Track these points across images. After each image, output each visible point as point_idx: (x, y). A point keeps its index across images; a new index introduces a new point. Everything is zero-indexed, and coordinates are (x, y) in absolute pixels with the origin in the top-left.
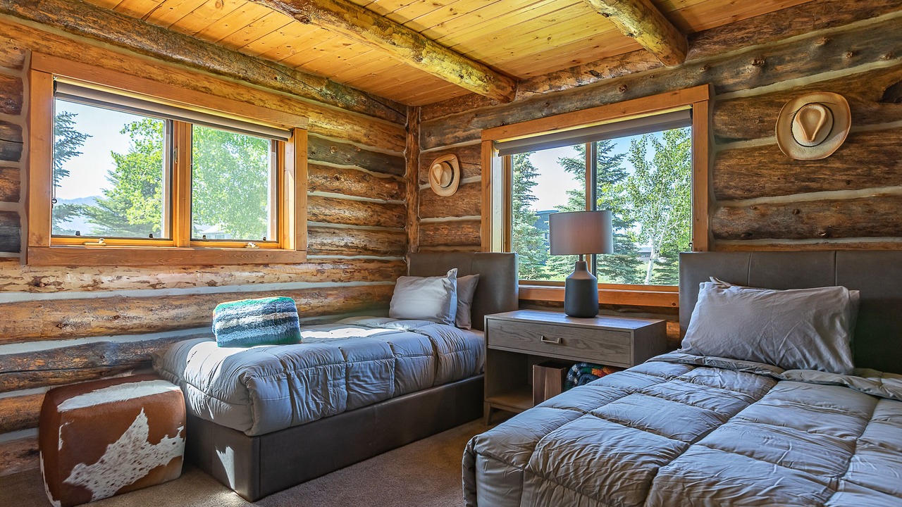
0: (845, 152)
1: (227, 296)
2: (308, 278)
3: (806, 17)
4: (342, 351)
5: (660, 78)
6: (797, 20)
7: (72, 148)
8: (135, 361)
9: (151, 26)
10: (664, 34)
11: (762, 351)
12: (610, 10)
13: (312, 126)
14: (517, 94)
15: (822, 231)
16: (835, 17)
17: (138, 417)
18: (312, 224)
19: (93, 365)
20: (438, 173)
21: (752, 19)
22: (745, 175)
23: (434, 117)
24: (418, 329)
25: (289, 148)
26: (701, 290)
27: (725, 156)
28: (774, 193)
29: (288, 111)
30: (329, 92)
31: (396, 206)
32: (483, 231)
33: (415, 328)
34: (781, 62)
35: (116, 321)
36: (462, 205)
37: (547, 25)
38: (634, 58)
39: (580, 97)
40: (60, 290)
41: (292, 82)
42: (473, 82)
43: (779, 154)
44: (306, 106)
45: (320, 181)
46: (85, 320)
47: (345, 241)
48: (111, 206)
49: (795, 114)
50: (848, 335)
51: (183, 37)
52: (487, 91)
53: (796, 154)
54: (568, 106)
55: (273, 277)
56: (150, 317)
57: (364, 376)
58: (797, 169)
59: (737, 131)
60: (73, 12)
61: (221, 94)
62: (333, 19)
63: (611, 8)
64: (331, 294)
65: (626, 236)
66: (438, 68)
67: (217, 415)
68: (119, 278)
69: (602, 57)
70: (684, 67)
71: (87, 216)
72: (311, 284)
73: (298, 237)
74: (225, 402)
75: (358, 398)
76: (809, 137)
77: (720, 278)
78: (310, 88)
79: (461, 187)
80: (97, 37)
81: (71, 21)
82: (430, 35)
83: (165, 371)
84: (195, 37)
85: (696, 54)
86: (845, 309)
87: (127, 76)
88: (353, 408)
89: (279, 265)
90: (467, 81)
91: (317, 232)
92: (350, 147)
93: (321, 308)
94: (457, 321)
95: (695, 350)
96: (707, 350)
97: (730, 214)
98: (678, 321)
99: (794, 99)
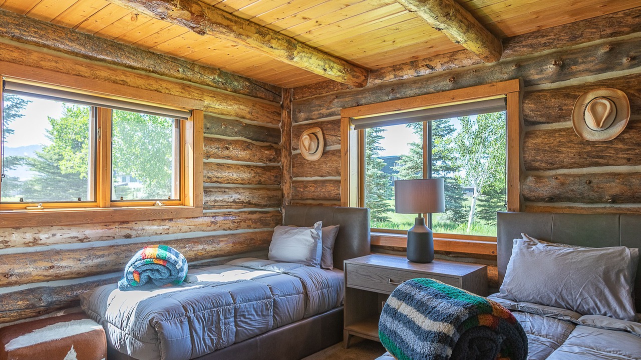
0: (626, 136)
1: (140, 246)
2: (204, 228)
3: (594, 28)
4: (231, 295)
5: (481, 72)
6: (587, 30)
7: (17, 111)
8: (66, 301)
9: (80, 34)
10: (484, 41)
11: (563, 299)
12: (442, 26)
13: (207, 107)
14: (369, 81)
15: (609, 198)
16: (617, 29)
17: (69, 352)
18: (207, 185)
19: (33, 306)
20: (306, 143)
21: (553, 28)
22: (548, 151)
23: (303, 97)
24: (291, 271)
25: (189, 125)
26: (515, 246)
27: (531, 135)
28: (571, 166)
29: (188, 96)
30: (220, 80)
31: (274, 167)
32: (342, 190)
33: (289, 271)
34: (576, 63)
35: (52, 270)
36: (325, 168)
37: (392, 32)
38: (460, 56)
39: (418, 86)
40: (7, 247)
41: (192, 73)
42: (334, 73)
43: (574, 135)
44: (202, 91)
45: (213, 150)
46: (27, 270)
47: (233, 198)
48: (48, 157)
49: (587, 105)
50: (630, 288)
51: (105, 41)
52: (345, 80)
53: (588, 136)
54: (409, 92)
55: (176, 228)
56: (79, 265)
57: (249, 315)
58: (589, 148)
59: (542, 116)
60: (19, 25)
61: (136, 86)
62: (224, 30)
63: (442, 25)
64: (222, 241)
65: (454, 179)
66: (306, 64)
67: (133, 351)
68: (54, 235)
69: (435, 54)
70: (500, 64)
71: (28, 166)
72: (207, 232)
73: (196, 196)
74: (138, 340)
75: (244, 332)
76: (598, 124)
77: (529, 234)
78: (205, 77)
79: (325, 153)
80: (37, 44)
81: (17, 32)
82: (300, 39)
83: (90, 311)
84: (115, 41)
85: (509, 55)
86: (628, 266)
87: (61, 74)
88: (240, 341)
89: (181, 219)
90: (329, 73)
91: (211, 191)
92: (237, 123)
93: (215, 252)
94: (322, 262)
95: (510, 297)
96: (520, 296)
97: (537, 182)
98: (496, 266)
99: (586, 93)
